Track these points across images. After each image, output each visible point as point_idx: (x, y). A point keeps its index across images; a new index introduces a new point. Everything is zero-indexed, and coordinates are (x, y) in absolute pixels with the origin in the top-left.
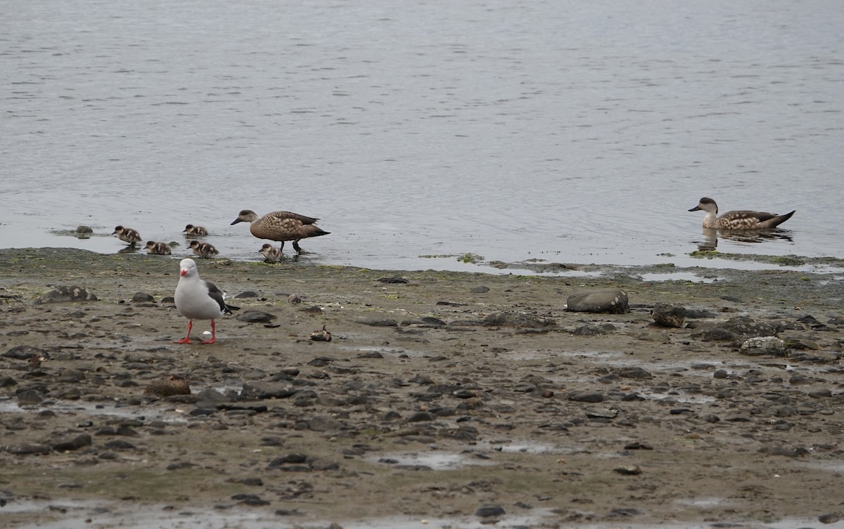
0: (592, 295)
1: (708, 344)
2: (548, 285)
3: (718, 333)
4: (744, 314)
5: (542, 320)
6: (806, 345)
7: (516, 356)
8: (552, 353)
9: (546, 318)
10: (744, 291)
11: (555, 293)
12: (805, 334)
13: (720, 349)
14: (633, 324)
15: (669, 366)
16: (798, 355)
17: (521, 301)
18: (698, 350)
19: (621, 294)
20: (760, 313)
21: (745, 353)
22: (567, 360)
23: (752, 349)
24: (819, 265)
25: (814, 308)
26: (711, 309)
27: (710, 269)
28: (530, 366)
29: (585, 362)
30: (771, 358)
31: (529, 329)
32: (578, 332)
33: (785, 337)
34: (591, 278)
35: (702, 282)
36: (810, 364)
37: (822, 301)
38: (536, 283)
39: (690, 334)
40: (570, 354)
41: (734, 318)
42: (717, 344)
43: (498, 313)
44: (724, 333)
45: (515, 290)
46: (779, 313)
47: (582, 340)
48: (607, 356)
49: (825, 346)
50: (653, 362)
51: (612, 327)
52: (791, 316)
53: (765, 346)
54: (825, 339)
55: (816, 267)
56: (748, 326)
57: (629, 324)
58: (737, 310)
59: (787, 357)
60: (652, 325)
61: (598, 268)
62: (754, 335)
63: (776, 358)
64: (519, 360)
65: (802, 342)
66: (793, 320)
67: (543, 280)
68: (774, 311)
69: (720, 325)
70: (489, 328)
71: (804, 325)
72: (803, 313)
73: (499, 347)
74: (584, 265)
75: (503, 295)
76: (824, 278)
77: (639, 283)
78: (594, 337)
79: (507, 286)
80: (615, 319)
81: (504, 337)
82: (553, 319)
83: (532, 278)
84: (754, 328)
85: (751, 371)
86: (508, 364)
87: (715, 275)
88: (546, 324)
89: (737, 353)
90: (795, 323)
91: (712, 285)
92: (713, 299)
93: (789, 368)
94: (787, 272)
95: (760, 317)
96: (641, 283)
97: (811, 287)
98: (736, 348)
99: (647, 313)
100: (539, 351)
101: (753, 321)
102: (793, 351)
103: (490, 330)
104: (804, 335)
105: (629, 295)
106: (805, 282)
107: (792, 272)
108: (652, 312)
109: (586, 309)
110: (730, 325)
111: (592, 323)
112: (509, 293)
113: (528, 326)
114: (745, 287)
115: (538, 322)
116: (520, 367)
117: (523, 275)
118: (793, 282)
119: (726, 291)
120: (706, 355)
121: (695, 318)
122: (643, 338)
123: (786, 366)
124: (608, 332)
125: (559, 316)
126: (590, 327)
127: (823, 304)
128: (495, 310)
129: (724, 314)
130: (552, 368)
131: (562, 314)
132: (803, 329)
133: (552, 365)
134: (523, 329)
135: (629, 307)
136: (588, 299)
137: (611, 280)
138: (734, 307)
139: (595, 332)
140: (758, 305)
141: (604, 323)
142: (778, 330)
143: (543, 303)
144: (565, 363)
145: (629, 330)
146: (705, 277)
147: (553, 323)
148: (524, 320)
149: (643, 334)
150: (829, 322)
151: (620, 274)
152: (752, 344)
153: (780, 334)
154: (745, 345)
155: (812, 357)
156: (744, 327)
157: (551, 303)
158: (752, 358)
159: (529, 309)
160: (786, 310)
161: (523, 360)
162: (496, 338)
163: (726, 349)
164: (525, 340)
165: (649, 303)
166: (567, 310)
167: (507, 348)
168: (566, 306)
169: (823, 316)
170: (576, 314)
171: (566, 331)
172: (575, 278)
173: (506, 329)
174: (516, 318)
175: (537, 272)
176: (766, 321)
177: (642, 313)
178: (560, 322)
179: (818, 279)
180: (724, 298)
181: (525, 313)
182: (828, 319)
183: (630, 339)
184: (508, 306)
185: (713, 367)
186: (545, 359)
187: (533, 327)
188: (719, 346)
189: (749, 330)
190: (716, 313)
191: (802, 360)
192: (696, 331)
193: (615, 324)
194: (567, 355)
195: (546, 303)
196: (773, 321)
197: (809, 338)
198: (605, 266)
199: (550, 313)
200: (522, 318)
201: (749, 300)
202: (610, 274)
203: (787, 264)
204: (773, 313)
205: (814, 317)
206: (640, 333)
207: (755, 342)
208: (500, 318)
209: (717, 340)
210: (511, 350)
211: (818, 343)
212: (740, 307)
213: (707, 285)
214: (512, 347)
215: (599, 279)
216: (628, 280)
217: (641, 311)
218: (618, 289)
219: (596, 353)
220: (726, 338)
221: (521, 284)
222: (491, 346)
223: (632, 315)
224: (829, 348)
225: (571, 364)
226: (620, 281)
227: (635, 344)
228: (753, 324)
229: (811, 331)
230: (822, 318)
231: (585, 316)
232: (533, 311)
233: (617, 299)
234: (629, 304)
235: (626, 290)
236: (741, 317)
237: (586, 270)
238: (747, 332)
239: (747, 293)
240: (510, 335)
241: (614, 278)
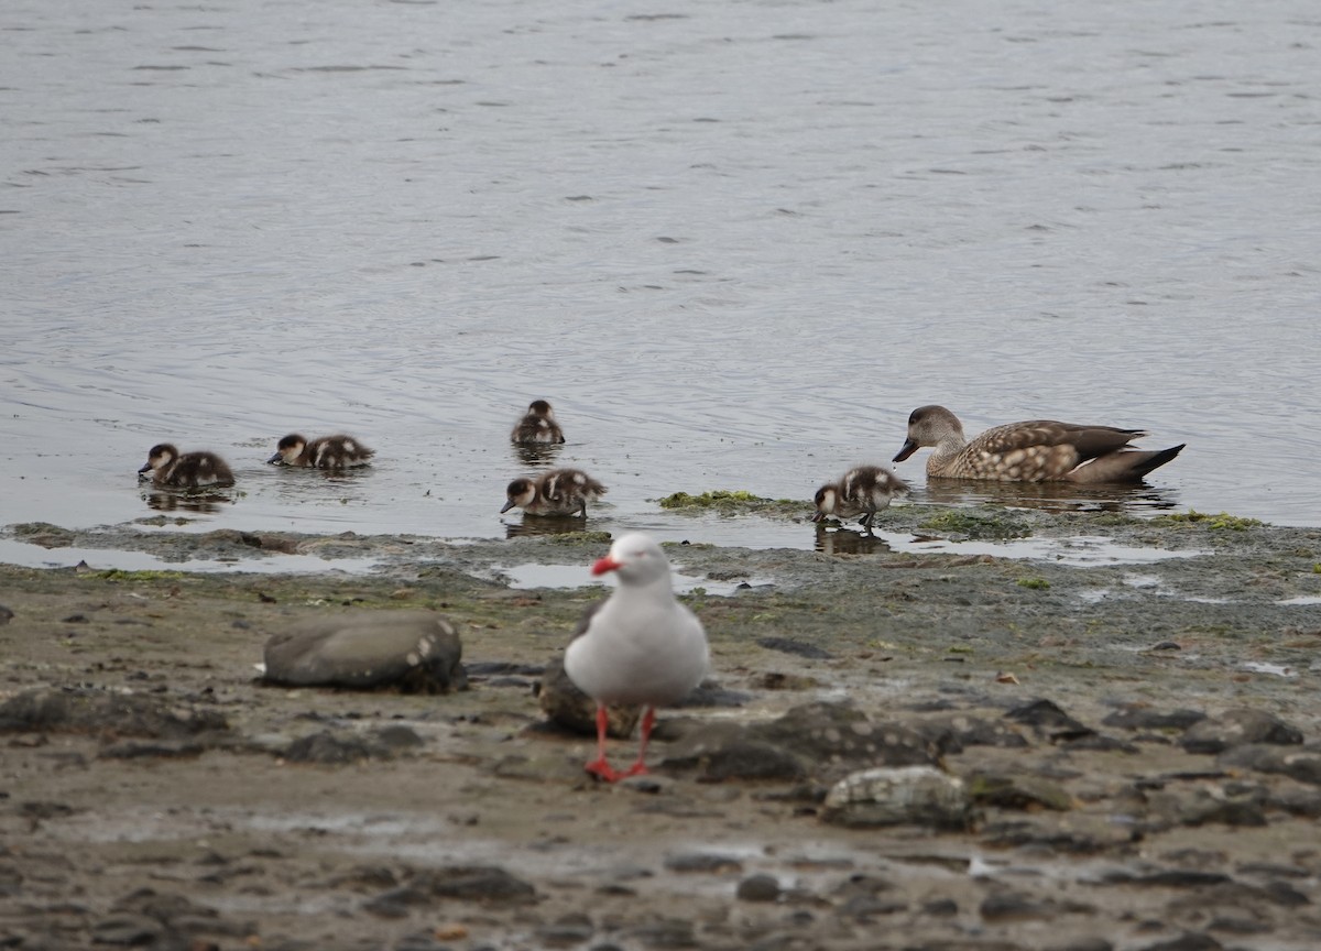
0: (345, 633)
1: (718, 791)
2: (204, 602)
3: (753, 756)
4: (836, 694)
5: (183, 714)
6: (1034, 793)
7: (99, 831)
8: (216, 819)
9: (198, 707)
10: (834, 621)
11: (226, 626)
12: (1032, 760)
13: (758, 806)
14: (476, 728)
15: (591, 862)
16: (1006, 826)
17: (117, 653)
18: (686, 809)
19: (438, 631)
20: (885, 693)
21: (837, 819)
22: (264, 843)
23: (859, 809)
24: (1077, 539)
25: (1058, 677)
26: (730, 677)
27: (726, 550)
28: (146, 861)
29: (322, 847)
30: (920, 836)
31: (141, 742)
32: (299, 752)
33: (967, 768)
34: (344, 578)
35: (701, 592)
36: (1046, 856)
37: (1085, 653)
38: (165, 594)
39: (658, 761)
40: (274, 824)
41: (801, 709)
42: (747, 793)
43: (42, 692)
44: (769, 756)
45: (97, 615)
46: (946, 691)
47: (313, 777)
48: (394, 828)
49: (1093, 798)
50: (543, 848)
51: (405, 738)
52: (987, 701)
53: (901, 797)
54: (1095, 776)
55: (1068, 545)
56: (846, 732)
57: (464, 727)
58: (812, 683)
59: (973, 832)
60: (538, 730)
61: (364, 545)
62: (867, 762)
63: (937, 835)
64: (110, 844)
65: (1022, 784)
66: (991, 715)
67: (187, 586)
68: (931, 685)
69: (758, 730)
70: (12, 737)
71: (1026, 732)
72: (1024, 692)
73: (44, 799)
74: (318, 537)
75: (58, 635)
76: (1093, 579)
77: (497, 595)
78: (350, 770)
79: (70, 602)
80: (417, 712)
81: (58, 768)
82: (219, 709)
83: (153, 579)
84: (864, 739)
85: (856, 879)
86: (72, 855)
87: (742, 569)
88: (197, 725)
89: (810, 820)
90: (999, 723)
91: (733, 603)
92: (735, 646)
93: (978, 867)
94: (973, 560)
95: (886, 704)
96: (504, 593)
97: (1050, 609)
98: (809, 803)
99: (524, 690)
100: (172, 812)
101: (862, 717)
102: (993, 815)
103: (15, 744)
104: (1028, 762)
105: (465, 634)
106: (1031, 594)
107: (989, 559)
108: (538, 687)
109: (325, 676)
110: (790, 731)
111: (343, 723)
112: (78, 627)
113: (140, 731)
114: (840, 608)
115: (172, 720)
116: (111, 862)
117: (122, 567)
118: (994, 592)
119: (777, 622)
120: (713, 826)
121: (677, 705)
122: (508, 770)
123: (967, 863)
124: (397, 751)
125: (238, 701)
126: (339, 735)
127: (1089, 665)
128: (30, 682)
129: (771, 695)
130: (214, 870)
131: (248, 693)
132: (1022, 742)
133: (216, 859)
134: (123, 743)
135: (464, 672)
136: (334, 646)
137: (408, 585)
138: (805, 673)
139: (353, 751)
140: (880, 666)
141: (384, 724)
142: (941, 745)
143: (188, 658)
144: (257, 853)
145: (464, 747)
146: (711, 576)
147: (218, 724)
148: (124, 713)
149: (511, 760)
150: (1108, 722)
151: (436, 566)
152: (859, 793)
153: (950, 760)
154: (839, 793)
155: (1052, 833)
156: (834, 735)
157: (214, 658)
158: (862, 836)
159: (142, 676)
160: (971, 682)
161: (123, 842)
162: (33, 770)
163: (775, 806)
164: (129, 778)
165: (530, 658)
166: (266, 681)
167: (70, 803)
168: (262, 667)
169: (1087, 702)
170: (294, 694)
171: (257, 749)
172: (289, 577)
173: (67, 744)
174: (99, 708)
175: (169, 559)
176: (904, 718)
177: (506, 691)
178: (244, 721)
179: (1073, 584)
180: (772, 644)
181: (127, 691)
182: (1106, 712)
183: (466, 774)
184: (73, 669)
185: (734, 865)
186: (194, 840)
187: (153, 736)
188: (755, 798)
189: (850, 745)
190: (744, 690)
191: (1020, 841)
192: (679, 751)
193: (420, 728)
194: (264, 825)
195: (196, 659)
196: (928, 716)
197: (1045, 773)
198: (387, 539)
199: (209, 691)
200: (118, 705)
201: (850, 651)
202: (406, 566)
203: (975, 536)
204: (928, 692)
205: (1062, 704)
206: (499, 756)
207: (868, 784)
208: (47, 706)
209: (748, 778)
210: (82, 810)
211: (1072, 787)
212: (823, 672)
213: (718, 601)
214: (87, 800)
215: (368, 582)
216: (460, 584)
217: (502, 684)
218: (428, 615)
219: (358, 818)
220: (780, 771)
221: (117, 596)
222: (17, 797)
223: (475, 698)
224: (1107, 805)
225: (273, 854)
226: (435, 589)
227: (485, 792)
228: (862, 728)
229: (1050, 750)
230: (1085, 707)
231: (322, 701)
232: (156, 685)
233: (425, 647)
234: (465, 661)
235: (455, 616)
236: (825, 705)
237: (327, 553)
238: (844, 753)
239: (845, 628)
240: (81, 762)
241: (414, 578)
